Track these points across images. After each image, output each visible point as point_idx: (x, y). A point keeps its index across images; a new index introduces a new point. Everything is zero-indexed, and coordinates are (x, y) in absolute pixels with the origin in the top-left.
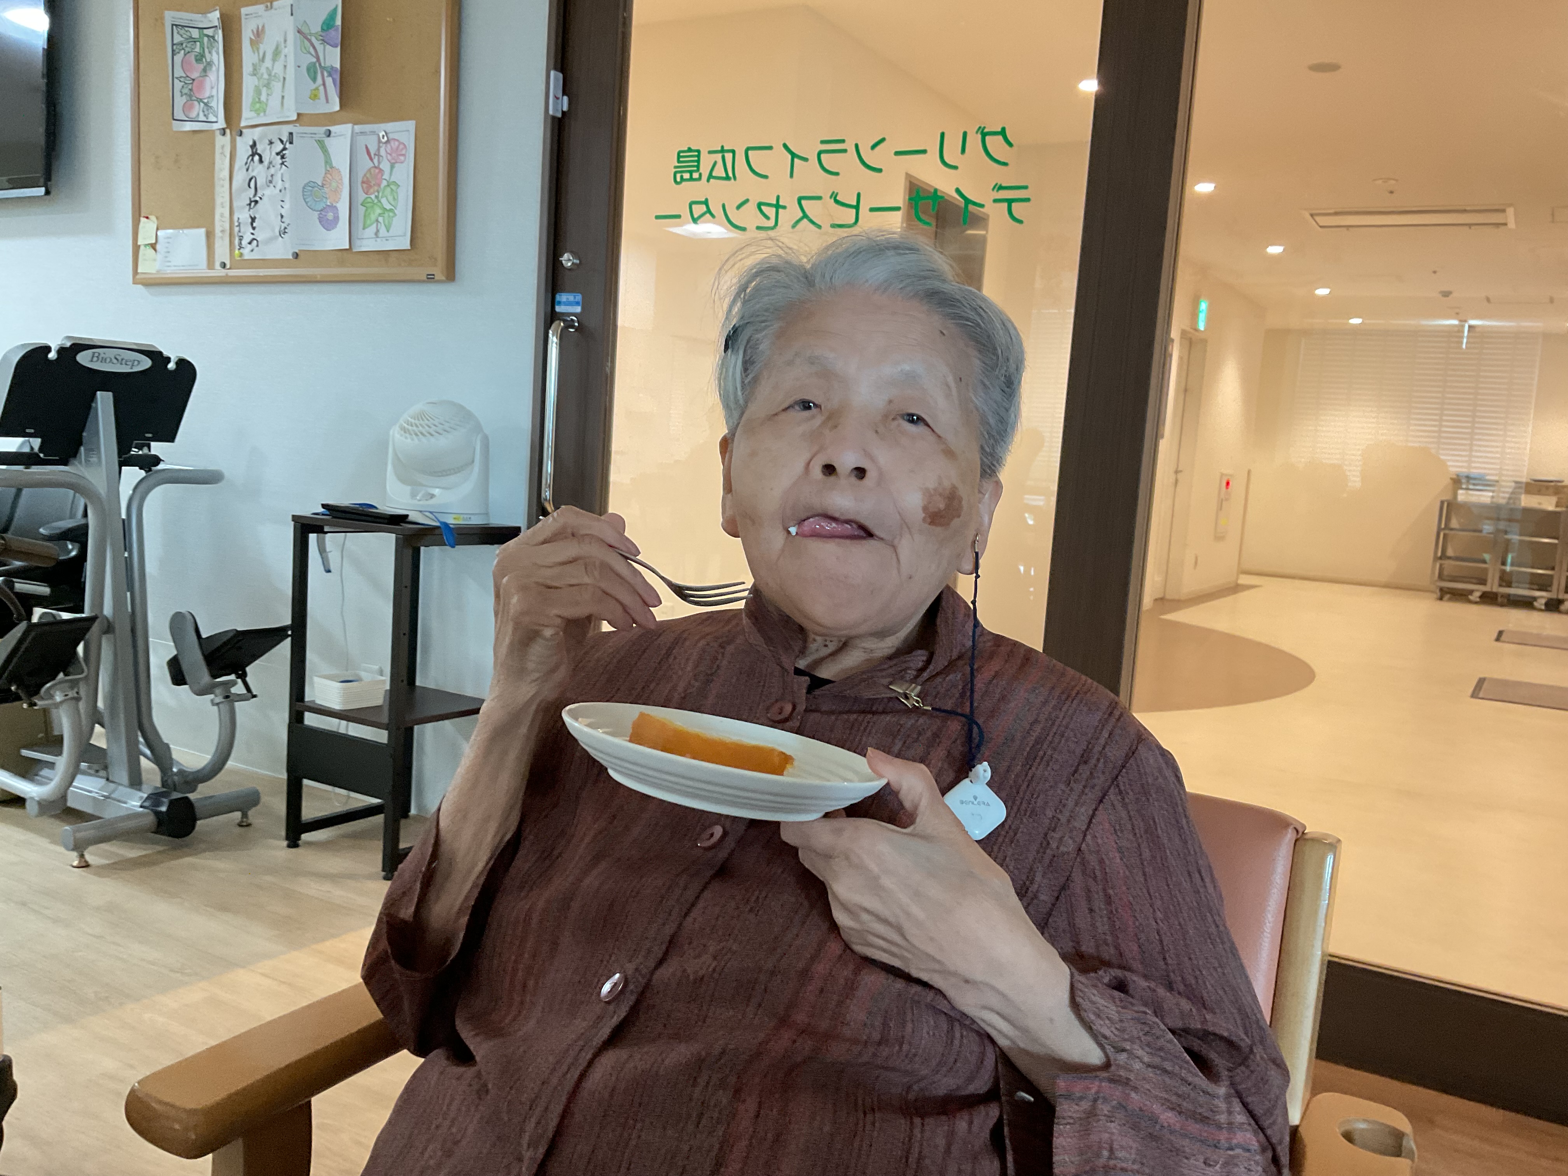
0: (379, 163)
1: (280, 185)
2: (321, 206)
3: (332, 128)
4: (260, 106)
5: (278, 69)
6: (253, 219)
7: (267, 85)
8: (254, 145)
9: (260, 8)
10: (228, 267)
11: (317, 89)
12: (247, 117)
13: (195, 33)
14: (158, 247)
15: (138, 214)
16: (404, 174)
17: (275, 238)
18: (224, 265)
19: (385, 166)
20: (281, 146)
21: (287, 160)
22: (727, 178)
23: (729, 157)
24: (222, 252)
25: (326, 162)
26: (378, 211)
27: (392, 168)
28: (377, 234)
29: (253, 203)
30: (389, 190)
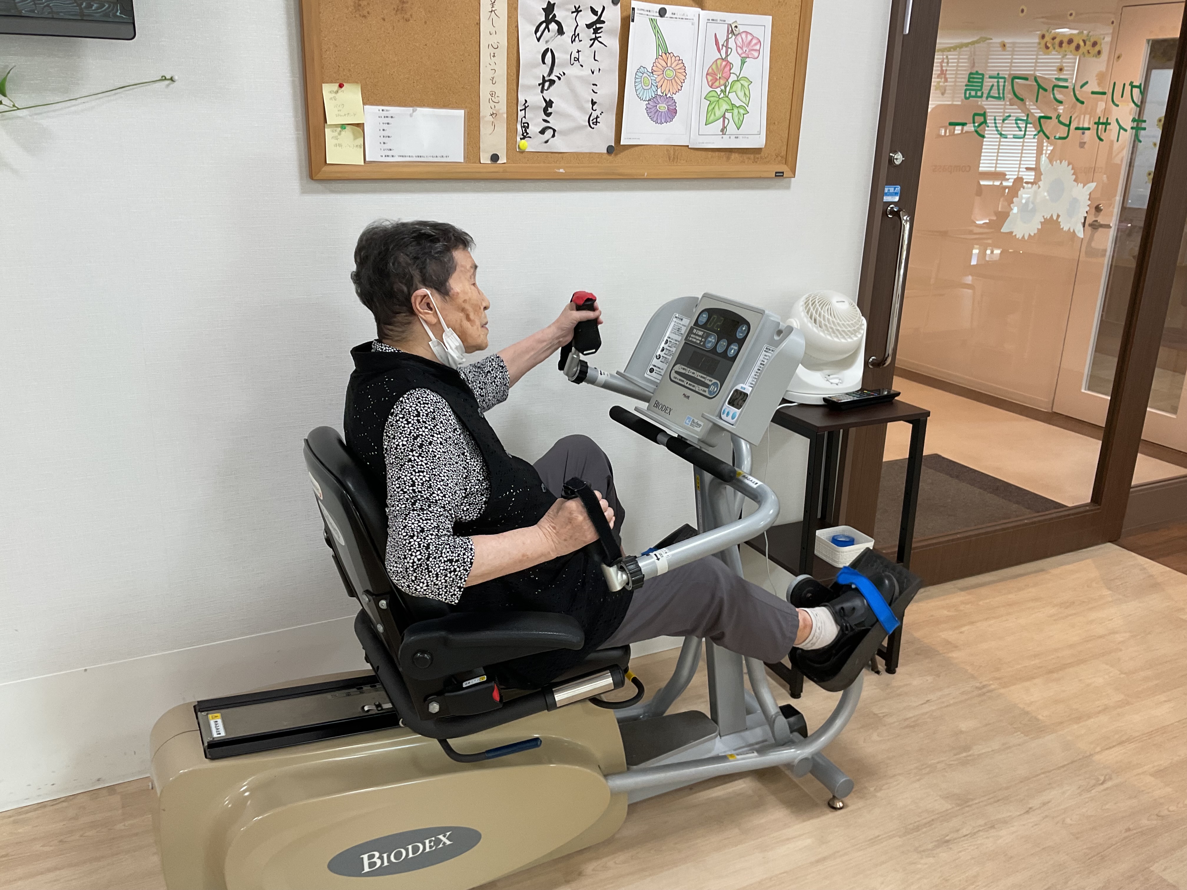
0: (727, 56)
1: (591, 65)
2: (650, 95)
3: (669, 8)
6: (549, 104)
8: (549, 10)
10: (503, 160)
14: (368, 129)
15: (311, 74)
17: (581, 127)
18: (495, 158)
19: (734, 59)
20: (594, 18)
21: (603, 35)
22: (999, 98)
23: (1001, 82)
24: (493, 140)
25: (659, 46)
26: (725, 106)
27: (743, 63)
28: (723, 130)
29: (547, 83)
30: (738, 85)
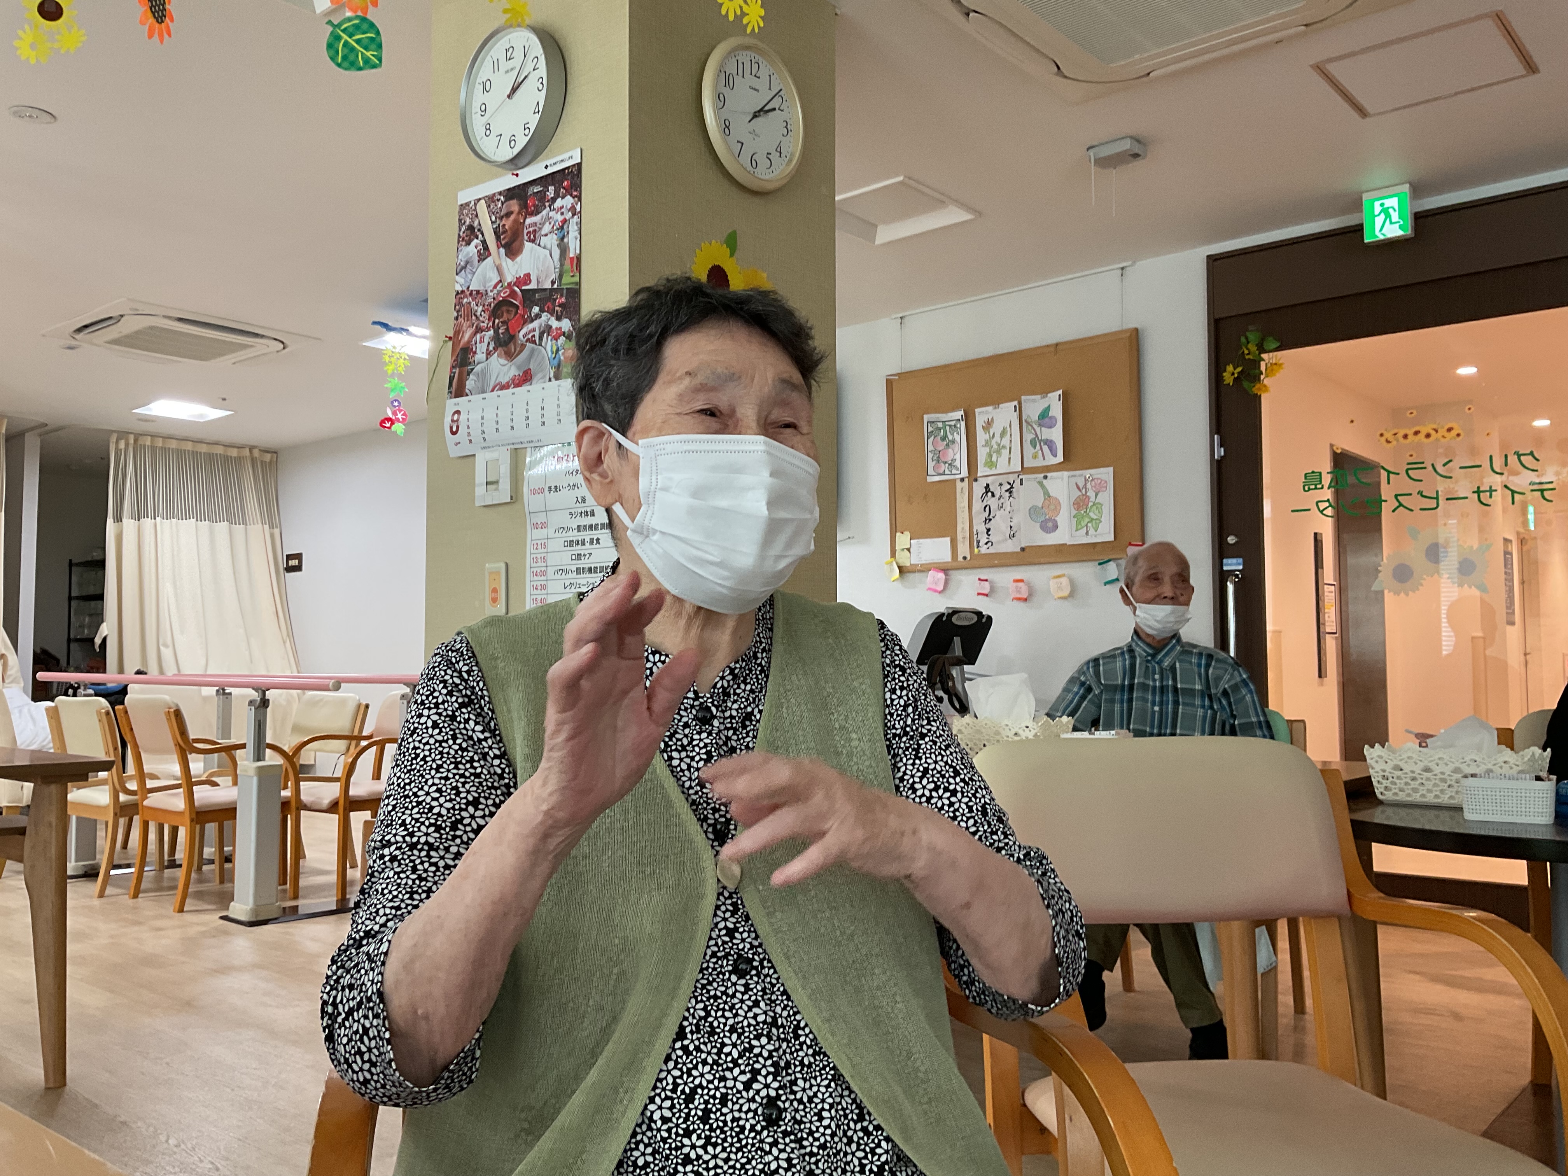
0: (1086, 492)
1: (1008, 508)
2: (1043, 519)
3: (1049, 475)
4: (991, 464)
5: (1006, 441)
6: (988, 530)
7: (998, 452)
8: (988, 485)
9: (990, 408)
10: (969, 558)
11: (1037, 452)
12: (981, 471)
13: (940, 425)
14: (912, 550)
15: (894, 530)
16: (1107, 499)
17: (1006, 540)
18: (965, 558)
19: (1091, 494)
20: (1009, 487)
21: (1015, 494)
24: (963, 550)
25: (1044, 494)
26: (1087, 520)
27: (1096, 495)
28: (1087, 533)
29: (988, 520)
30: (1095, 507)
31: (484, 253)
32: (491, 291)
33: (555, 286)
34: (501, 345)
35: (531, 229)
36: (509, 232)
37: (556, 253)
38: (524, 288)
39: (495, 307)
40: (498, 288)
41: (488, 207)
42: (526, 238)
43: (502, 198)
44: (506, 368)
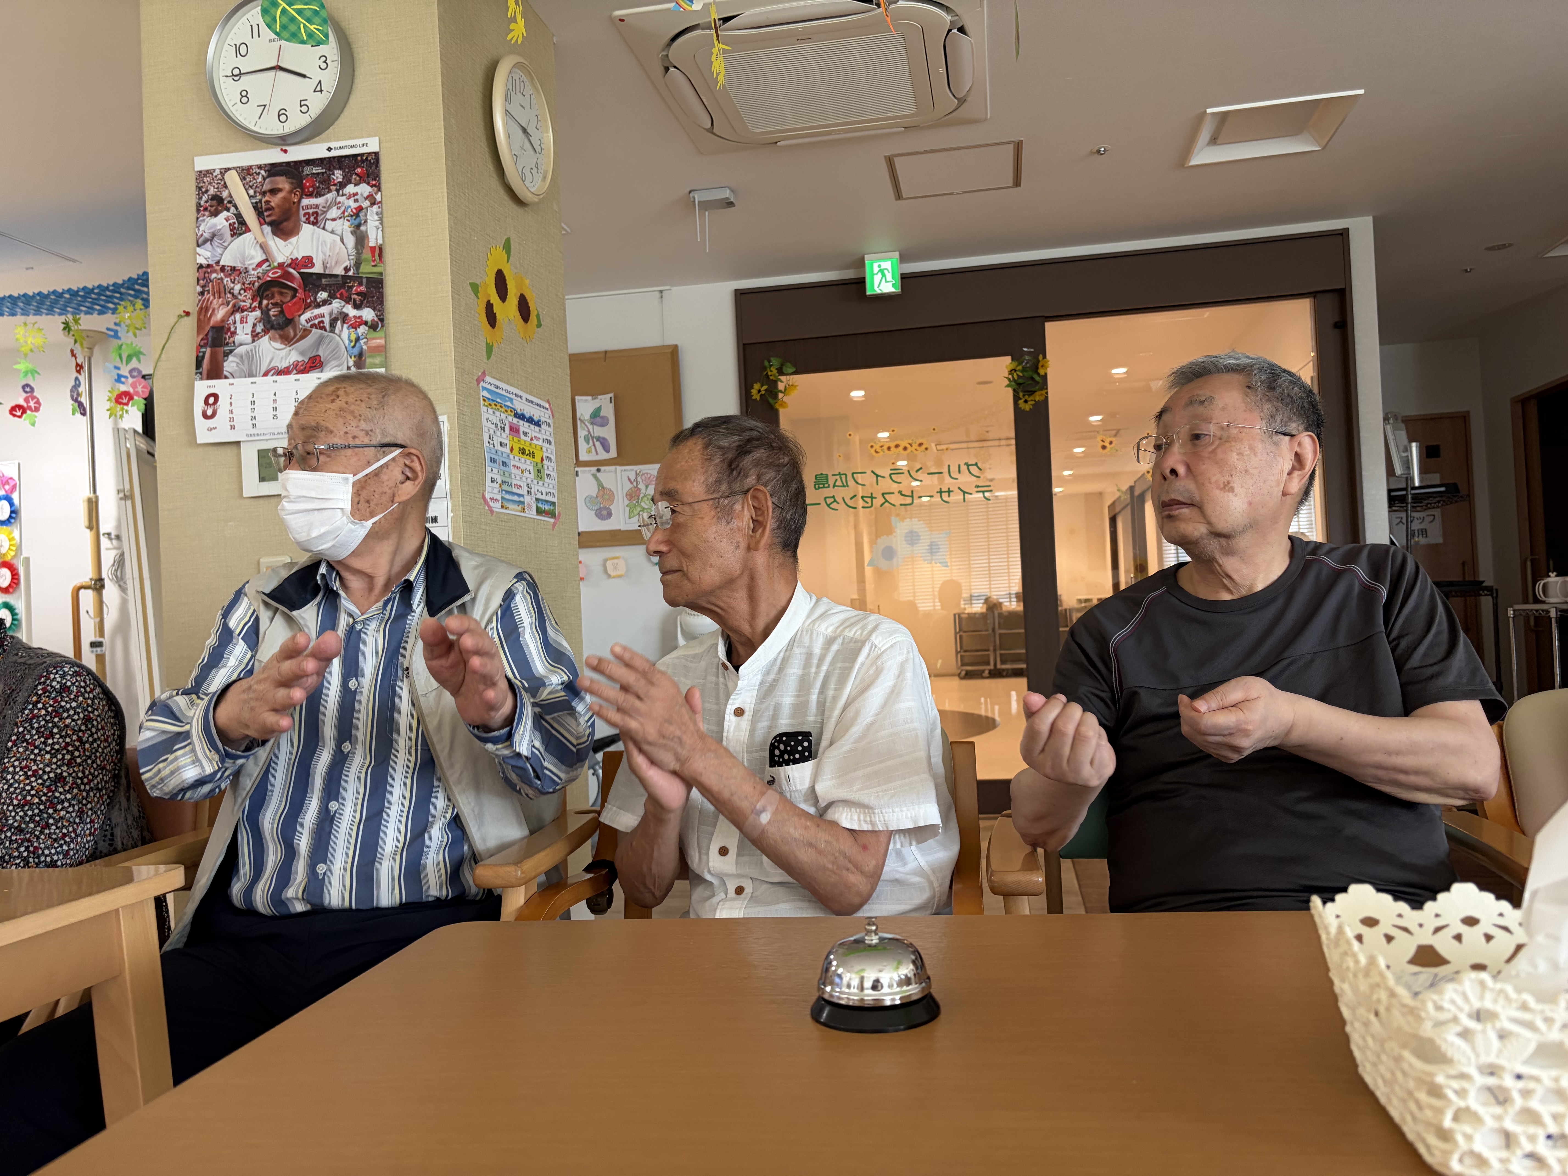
0: (635, 485)
2: (598, 507)
3: (603, 468)
11: (588, 448)
19: (639, 487)
22: (844, 486)
23: (844, 477)
25: (599, 486)
26: (639, 509)
31: (239, 227)
32: (253, 269)
33: (351, 273)
34: (272, 327)
35: (311, 211)
36: (277, 210)
37: (351, 241)
38: (302, 270)
39: (260, 287)
40: (264, 266)
41: (243, 179)
42: (303, 219)
43: (263, 172)
44: (283, 353)
